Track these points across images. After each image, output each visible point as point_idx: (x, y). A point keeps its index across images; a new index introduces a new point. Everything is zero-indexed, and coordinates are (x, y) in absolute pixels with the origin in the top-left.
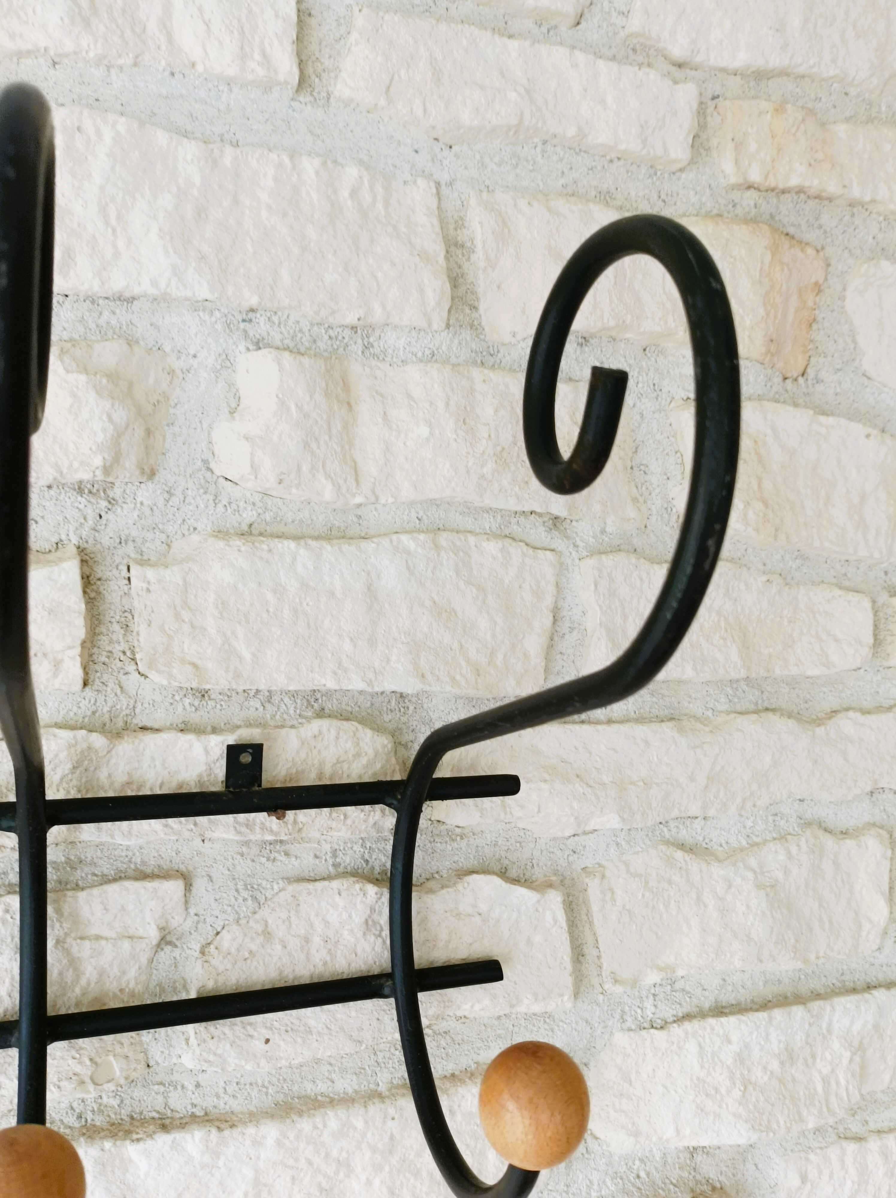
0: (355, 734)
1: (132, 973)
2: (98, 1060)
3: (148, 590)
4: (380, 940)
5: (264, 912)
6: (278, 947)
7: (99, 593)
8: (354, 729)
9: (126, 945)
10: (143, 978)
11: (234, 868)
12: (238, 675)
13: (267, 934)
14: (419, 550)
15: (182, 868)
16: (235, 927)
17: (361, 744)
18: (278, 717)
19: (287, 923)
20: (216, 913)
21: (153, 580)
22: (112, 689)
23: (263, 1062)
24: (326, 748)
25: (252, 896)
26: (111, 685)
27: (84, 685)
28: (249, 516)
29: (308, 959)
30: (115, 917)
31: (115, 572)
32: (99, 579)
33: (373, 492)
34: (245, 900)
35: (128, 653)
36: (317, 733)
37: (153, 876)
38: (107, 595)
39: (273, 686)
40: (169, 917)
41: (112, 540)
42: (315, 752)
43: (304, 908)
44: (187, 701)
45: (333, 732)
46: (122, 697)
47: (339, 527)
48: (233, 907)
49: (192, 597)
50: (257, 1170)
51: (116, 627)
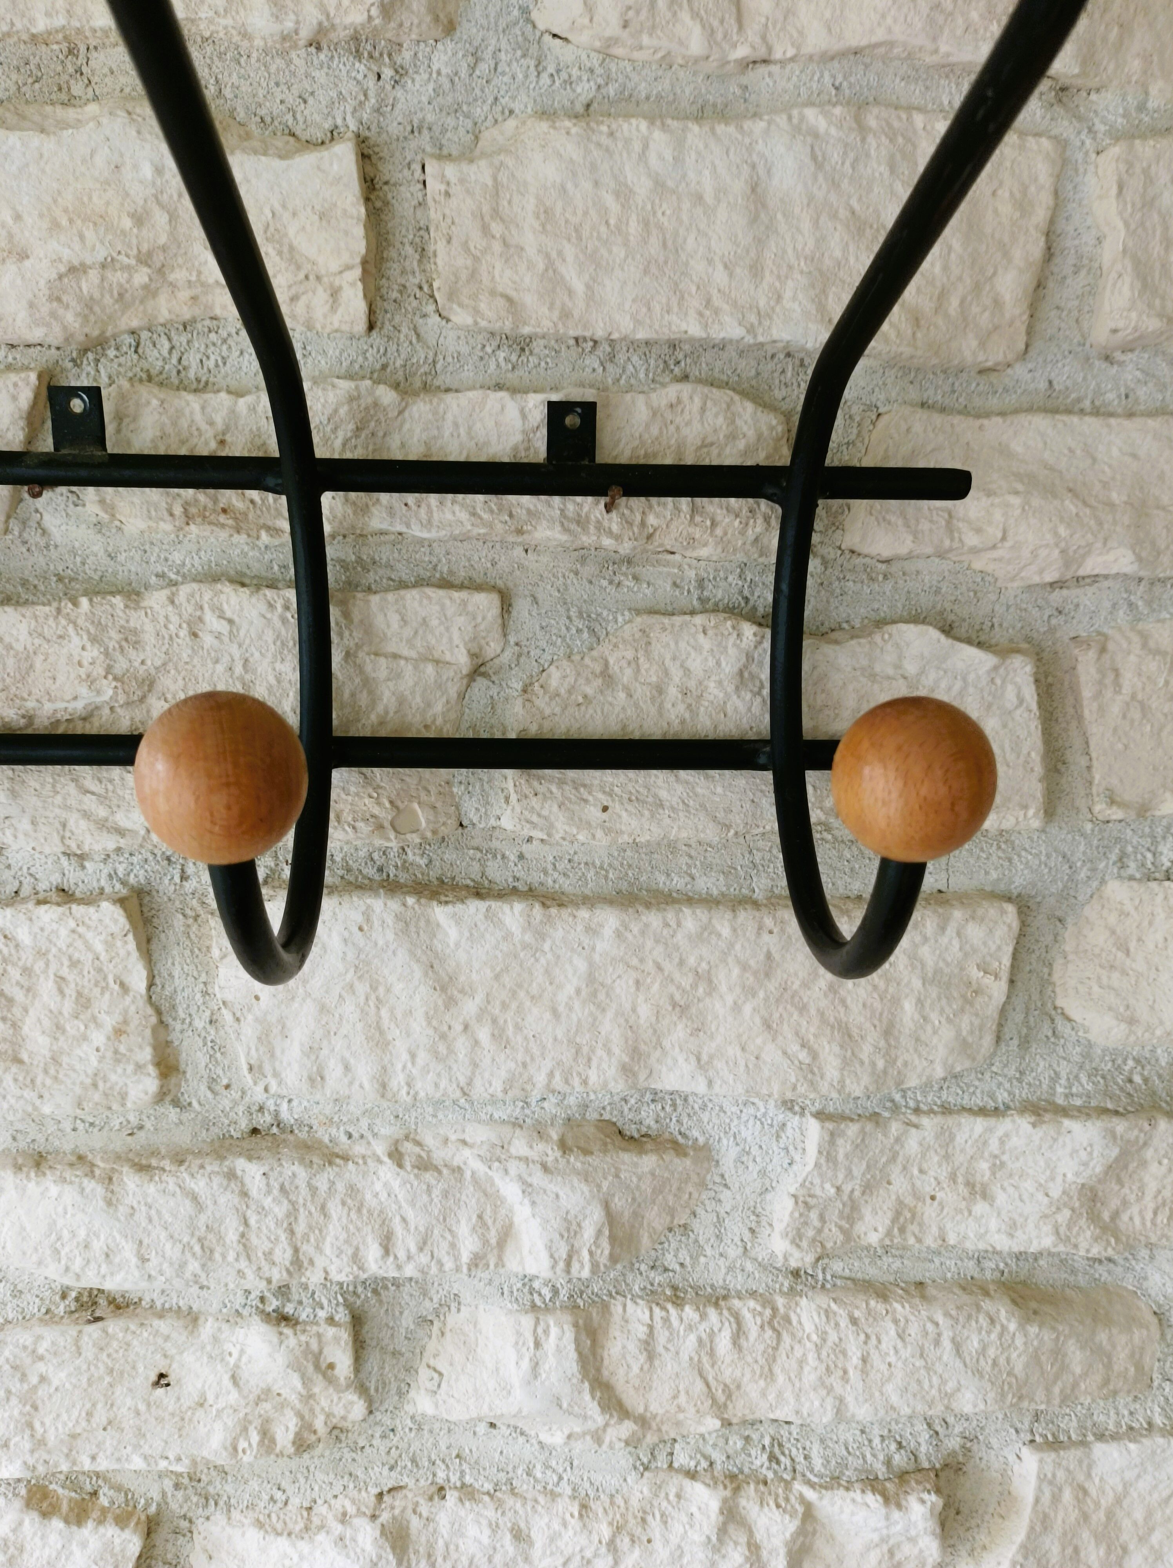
0: (728, 407)
1: (439, 707)
2: (399, 803)
3: (447, 194)
4: (759, 699)
5: (605, 649)
6: (622, 695)
7: (387, 203)
8: (728, 399)
9: (430, 669)
10: (452, 716)
11: (566, 589)
12: (566, 315)
13: (607, 677)
14: (833, 131)
15: (500, 583)
16: (565, 663)
18: (622, 382)
19: (633, 665)
20: (543, 644)
21: (453, 180)
22: (406, 336)
23: (599, 834)
24: (687, 424)
25: (589, 628)
26: (404, 330)
27: (371, 327)
28: (585, 90)
29: (661, 714)
30: (416, 633)
31: (406, 172)
32: (386, 183)
33: (764, 38)
34: (579, 631)
35: (426, 288)
36: (674, 401)
37: (461, 587)
38: (396, 205)
39: (615, 336)
40: (483, 642)
41: (401, 127)
42: (672, 428)
43: (657, 648)
44: (501, 355)
45: (697, 400)
46: (418, 347)
47: (714, 105)
48: (564, 639)
49: (505, 203)
50: (591, 964)
51: (409, 250)
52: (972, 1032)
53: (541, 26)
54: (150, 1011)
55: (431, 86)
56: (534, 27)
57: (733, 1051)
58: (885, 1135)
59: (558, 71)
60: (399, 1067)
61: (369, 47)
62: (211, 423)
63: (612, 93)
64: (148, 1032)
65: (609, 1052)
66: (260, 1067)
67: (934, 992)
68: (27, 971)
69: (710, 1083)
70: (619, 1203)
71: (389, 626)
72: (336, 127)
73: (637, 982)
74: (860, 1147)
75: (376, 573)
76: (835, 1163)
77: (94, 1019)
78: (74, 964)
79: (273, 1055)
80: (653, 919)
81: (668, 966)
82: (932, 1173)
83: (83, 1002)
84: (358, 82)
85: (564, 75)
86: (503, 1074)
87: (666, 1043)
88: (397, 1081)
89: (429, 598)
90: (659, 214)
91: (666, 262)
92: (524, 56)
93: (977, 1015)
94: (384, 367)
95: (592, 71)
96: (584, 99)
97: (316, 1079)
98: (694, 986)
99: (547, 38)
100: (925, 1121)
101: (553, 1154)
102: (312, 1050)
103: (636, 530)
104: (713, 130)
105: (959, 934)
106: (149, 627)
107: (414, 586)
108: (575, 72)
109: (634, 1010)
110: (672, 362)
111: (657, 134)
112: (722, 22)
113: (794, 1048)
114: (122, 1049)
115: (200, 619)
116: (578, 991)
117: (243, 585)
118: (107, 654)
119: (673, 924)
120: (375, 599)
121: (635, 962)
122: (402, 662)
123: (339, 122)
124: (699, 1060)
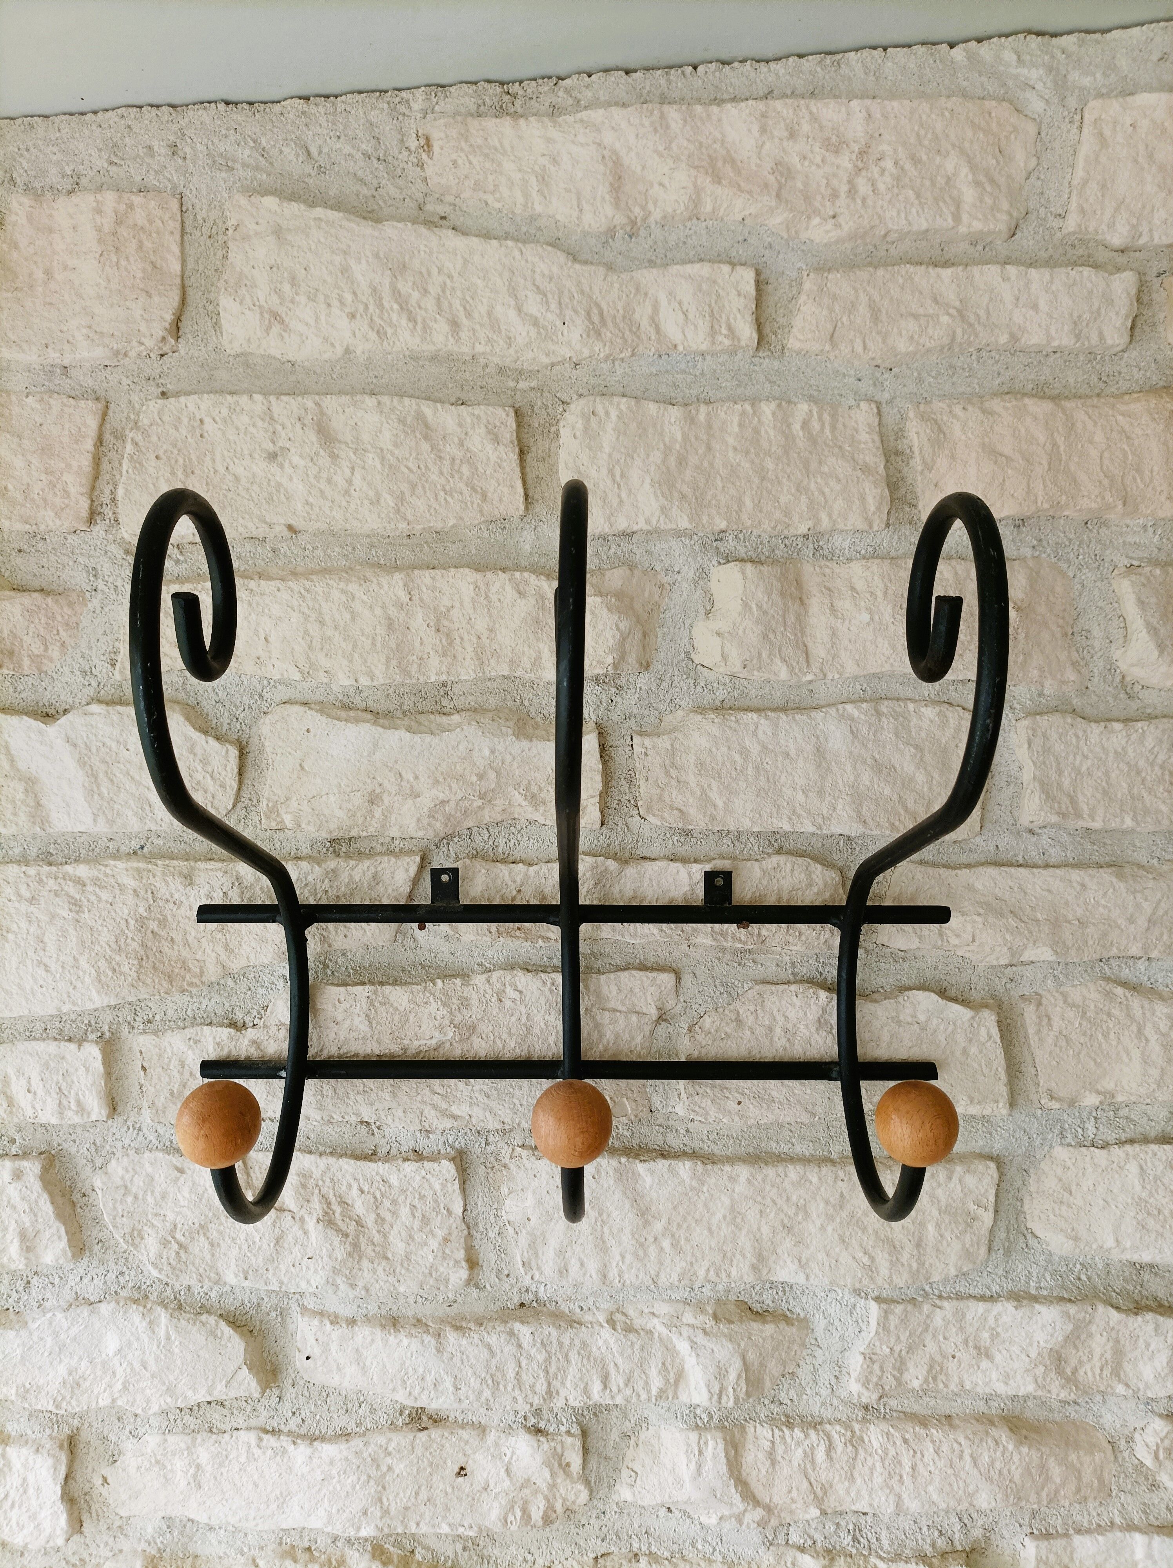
0: (807, 868)
1: (638, 1040)
2: (614, 1100)
3: (647, 755)
4: (830, 1036)
5: (737, 1005)
6: (748, 1033)
7: (611, 757)
8: (807, 864)
9: (634, 1018)
10: (646, 1044)
11: (713, 968)
12: (713, 819)
13: (739, 1021)
15: (674, 966)
16: (713, 1013)
17: (813, 876)
19: (754, 1015)
20: (700, 1001)
21: (649, 747)
22: (621, 828)
23: (736, 1119)
24: (783, 879)
25: (727, 992)
26: (620, 825)
27: (601, 825)
28: (721, 694)
29: (772, 1045)
30: (626, 996)
31: (622, 741)
32: (608, 747)
33: (821, 670)
34: (721, 993)
35: (632, 801)
36: (776, 865)
37: (652, 969)
38: (616, 759)
39: (741, 828)
40: (665, 1000)
41: (619, 718)
42: (774, 881)
43: (768, 1004)
44: (675, 838)
45: (789, 865)
46: (628, 834)
47: (793, 703)
48: (712, 998)
49: (678, 759)
50: (732, 1200)
51: (624, 782)
52: (972, 1245)
53: (696, 661)
54: (464, 1227)
55: (636, 695)
56: (693, 662)
57: (821, 1256)
58: (920, 1313)
59: (706, 685)
60: (614, 1264)
62: (514, 883)
63: (736, 696)
64: (463, 1240)
65: (744, 1256)
66: (529, 1263)
67: (947, 1219)
68: (394, 1202)
69: (807, 1277)
70: (751, 1356)
71: (610, 993)
73: (761, 1212)
74: (904, 1320)
75: (602, 962)
76: (889, 1331)
77: (431, 1232)
78: (422, 1197)
79: (536, 1255)
80: (770, 1172)
81: (779, 1202)
82: (952, 1339)
83: (426, 1220)
85: (709, 687)
86: (678, 1270)
87: (779, 1251)
88: (613, 1273)
89: (634, 976)
90: (765, 763)
91: (769, 790)
92: (687, 677)
93: (975, 1234)
94: (609, 846)
95: (725, 684)
96: (721, 699)
97: (564, 1271)
98: (796, 1214)
99: (700, 668)
100: (945, 1304)
101: (710, 1323)
102: (561, 1253)
103: (755, 938)
104: (793, 717)
105: (960, 1181)
106: (475, 996)
107: (625, 970)
108: (715, 685)
109: (759, 1230)
110: (773, 842)
111: (762, 720)
112: (798, 662)
113: (860, 1255)
114: (447, 1251)
115: (504, 991)
116: (724, 1217)
117: (529, 971)
118: (451, 1012)
119: (782, 1175)
121: (759, 1199)
122: (618, 1014)
124: (800, 1262)
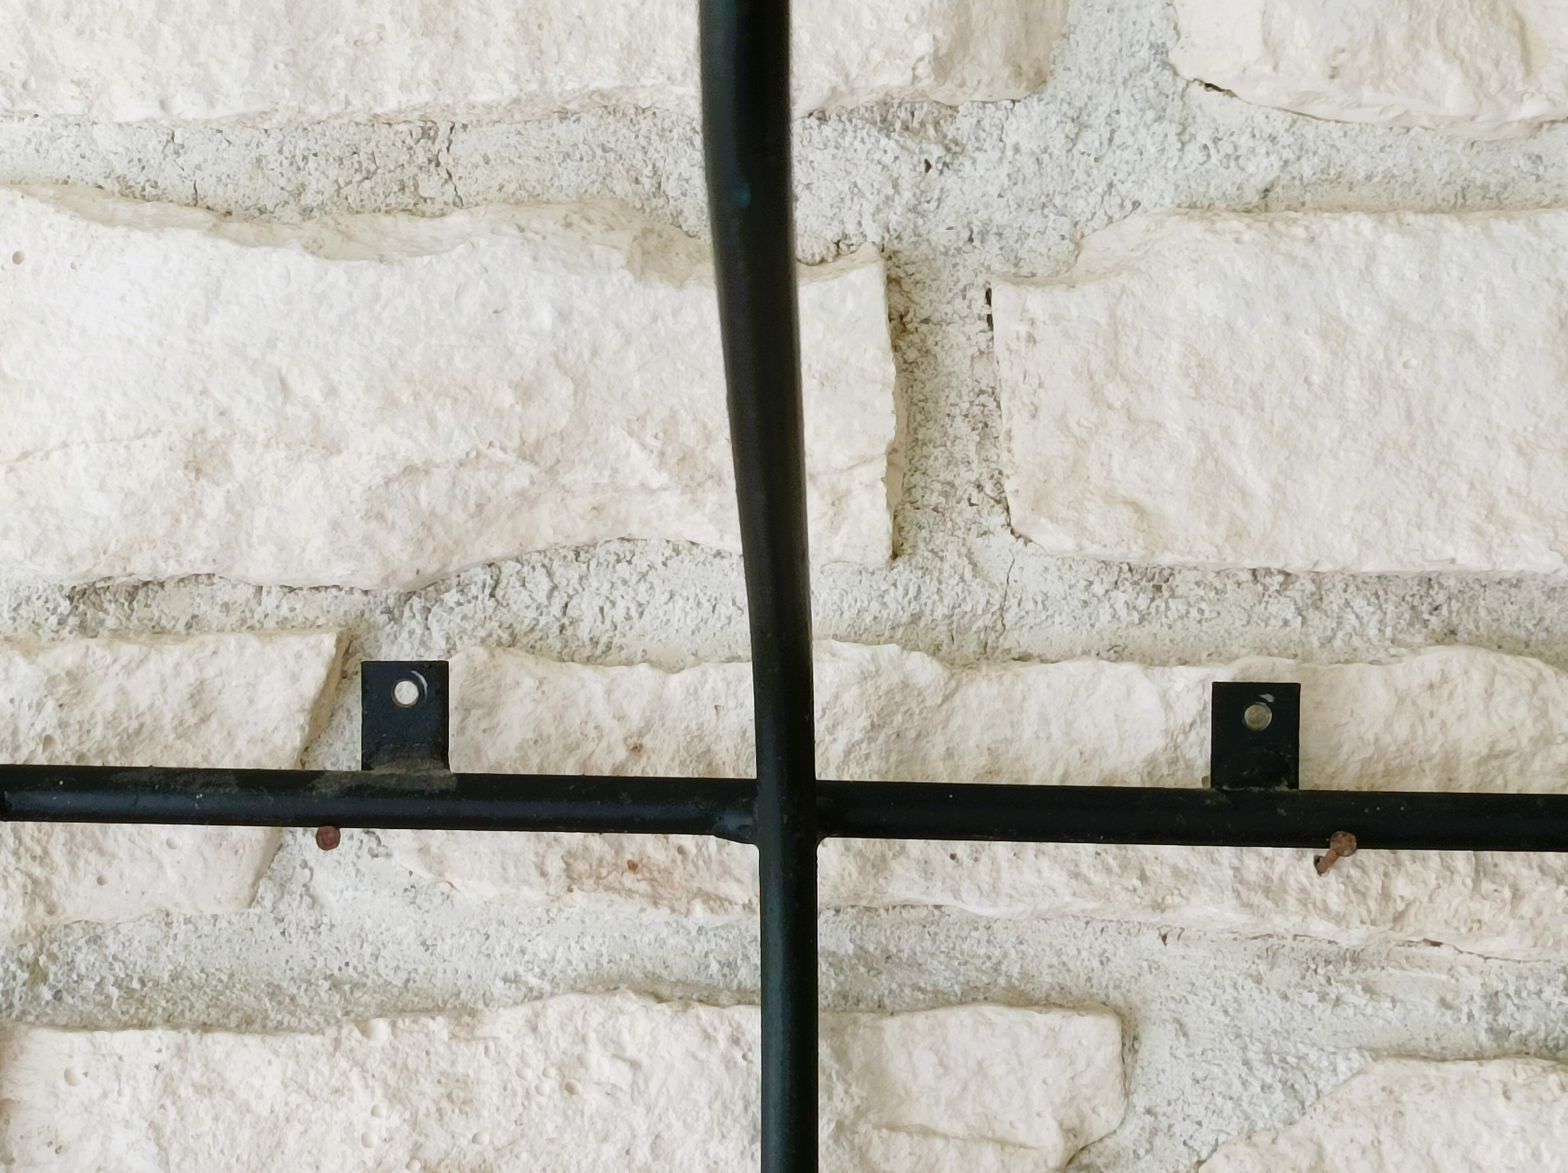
0: (1535, 688)
3: (1031, 339)
5: (1316, 1122)
8: (1533, 675)
11: (1240, 1009)
15: (1116, 997)
16: (1242, 1149)
17: (1553, 713)
18: (1338, 643)
20: (1198, 1112)
21: (1040, 316)
22: (954, 567)
24: (1460, 718)
25: (1283, 1082)
26: (951, 557)
27: (895, 556)
28: (1261, 168)
30: (965, 1088)
31: (959, 304)
32: (926, 321)
34: (1266, 1088)
35: (989, 488)
36: (1436, 678)
37: (1046, 1004)
38: (941, 355)
39: (1325, 567)
40: (1086, 1108)
41: (952, 234)
42: (1433, 725)
43: (1415, 1124)
44: (1120, 598)
45: (1478, 679)
46: (975, 585)
47: (1485, 187)
48: (1237, 1101)
49: (1130, 352)
51: (962, 427)
53: (1187, 73)
55: (1004, 170)
56: (1176, 74)
59: (1216, 140)
61: (903, 114)
62: (621, 718)
63: (1307, 172)
71: (915, 1075)
72: (846, 236)
75: (892, 976)
84: (884, 167)
85: (1226, 147)
89: (990, 1024)
90: (1398, 366)
91: (1413, 445)
92: (1159, 119)
94: (916, 618)
95: (1273, 139)
96: (1259, 182)
99: (1197, 90)
103: (1373, 905)
104: (1486, 229)
106: (489, 1075)
107: (961, 1003)
108: (1244, 141)
110: (1425, 608)
111: (1390, 239)
112: (1497, 64)
115: (581, 1060)
117: (659, 999)
118: (414, 1123)
120: (892, 1026)
122: (939, 1143)
123: (851, 228)
